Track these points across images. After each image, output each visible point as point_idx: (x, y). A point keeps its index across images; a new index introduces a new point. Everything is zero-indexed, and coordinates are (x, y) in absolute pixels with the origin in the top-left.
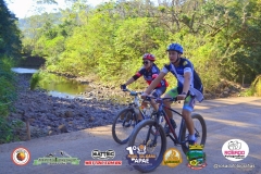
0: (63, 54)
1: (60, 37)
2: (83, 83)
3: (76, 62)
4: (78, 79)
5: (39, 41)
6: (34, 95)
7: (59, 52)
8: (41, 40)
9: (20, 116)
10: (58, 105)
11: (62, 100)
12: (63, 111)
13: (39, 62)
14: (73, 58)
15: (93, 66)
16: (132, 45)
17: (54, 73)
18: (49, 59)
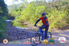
0: (20, 16)
1: (19, 11)
2: (26, 24)
3: (24, 18)
4: (24, 23)
5: (13, 12)
6: (12, 28)
7: (19, 15)
8: (14, 12)
9: (8, 34)
10: (19, 31)
11: (20, 29)
12: (20, 32)
13: (13, 18)
14: (23, 17)
15: (29, 19)
16: (40, 14)
17: (17, 21)
18: (16, 17)
